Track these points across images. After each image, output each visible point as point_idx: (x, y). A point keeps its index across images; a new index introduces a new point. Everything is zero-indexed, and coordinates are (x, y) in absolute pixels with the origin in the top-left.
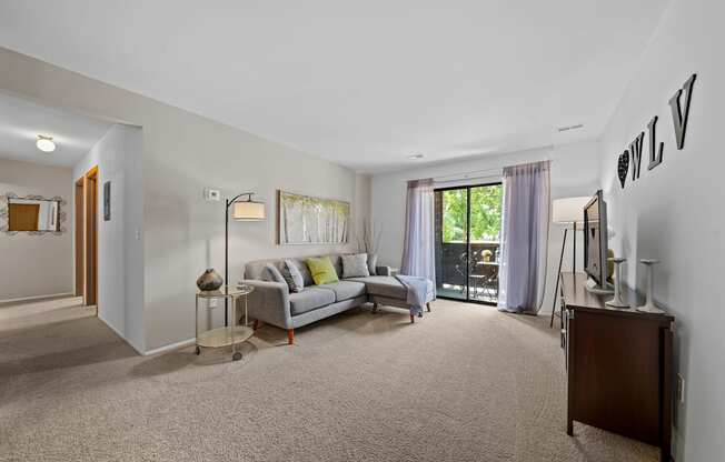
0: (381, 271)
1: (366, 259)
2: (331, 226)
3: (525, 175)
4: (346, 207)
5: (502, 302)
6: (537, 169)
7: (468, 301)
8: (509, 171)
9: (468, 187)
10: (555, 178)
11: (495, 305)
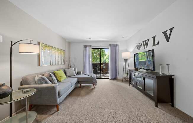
0: (79, 73)
1: (74, 70)
2: (59, 58)
3: (114, 47)
4: (64, 52)
5: (110, 77)
6: (116, 45)
7: (101, 78)
8: (110, 45)
9: (100, 49)
10: (120, 48)
11: (108, 78)
